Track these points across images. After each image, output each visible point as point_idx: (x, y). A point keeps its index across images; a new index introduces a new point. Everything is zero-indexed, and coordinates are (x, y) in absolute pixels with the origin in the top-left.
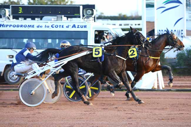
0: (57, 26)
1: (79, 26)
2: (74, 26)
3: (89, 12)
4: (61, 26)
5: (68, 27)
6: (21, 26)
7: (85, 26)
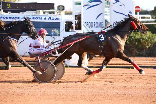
0: (37, 18)
1: (53, 18)
2: (50, 18)
3: (61, 8)
4: (40, 18)
5: (45, 19)
6: (10, 18)
7: (58, 18)
